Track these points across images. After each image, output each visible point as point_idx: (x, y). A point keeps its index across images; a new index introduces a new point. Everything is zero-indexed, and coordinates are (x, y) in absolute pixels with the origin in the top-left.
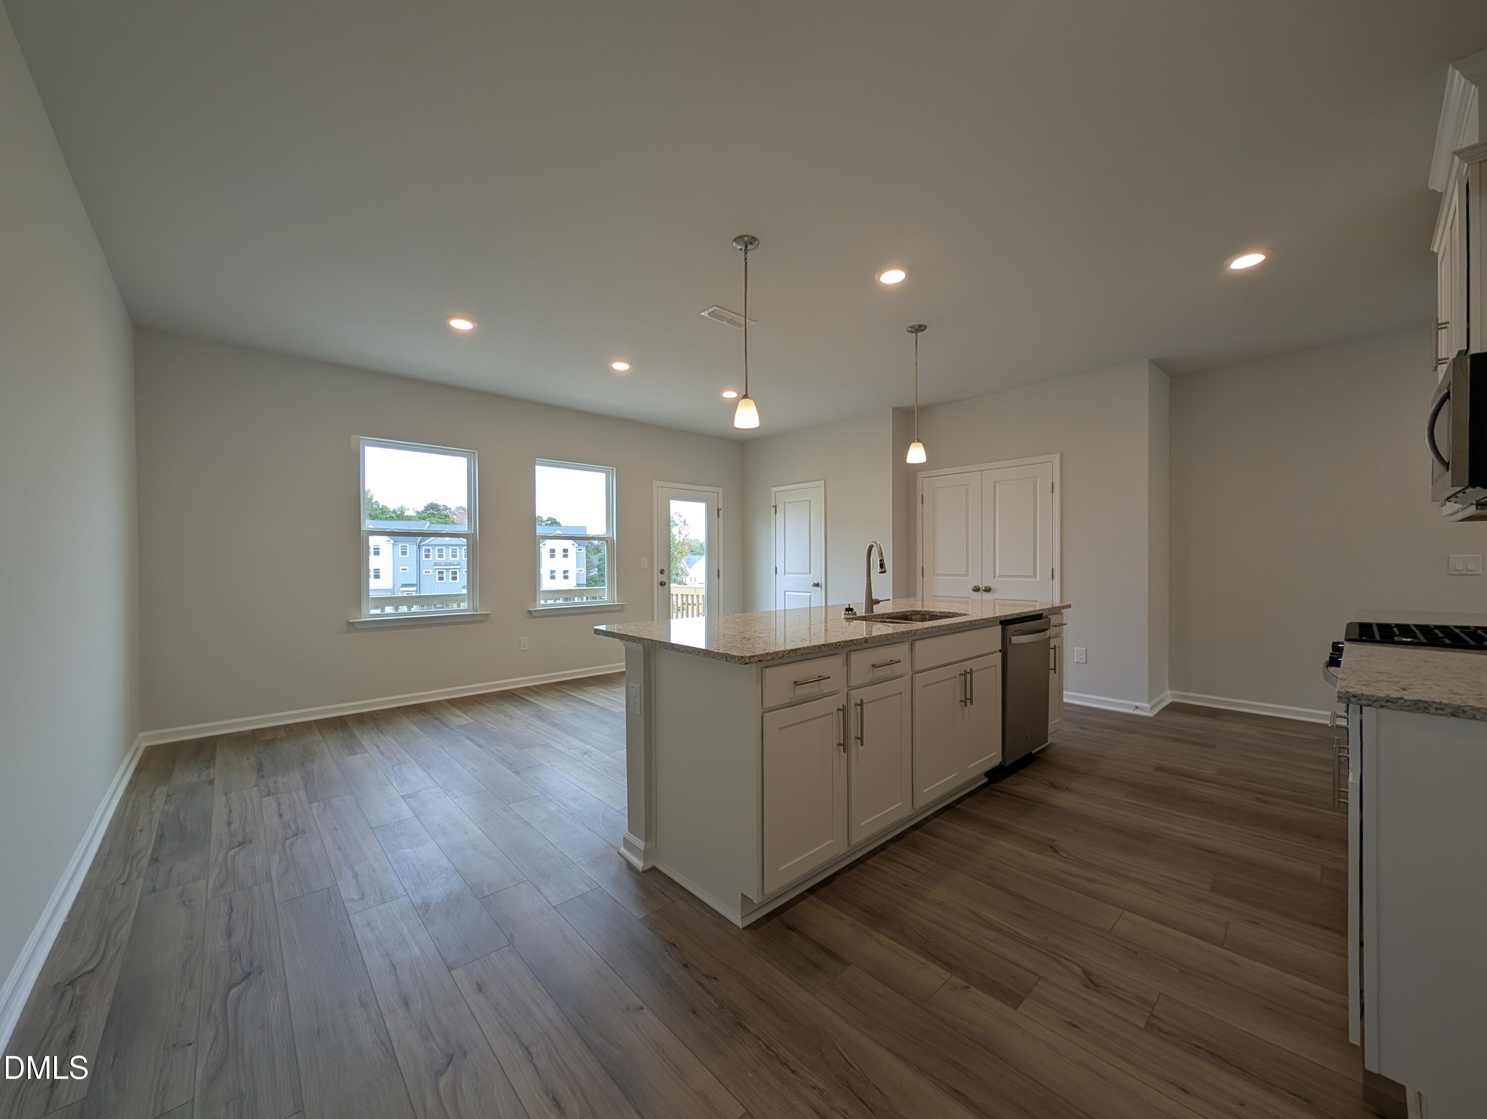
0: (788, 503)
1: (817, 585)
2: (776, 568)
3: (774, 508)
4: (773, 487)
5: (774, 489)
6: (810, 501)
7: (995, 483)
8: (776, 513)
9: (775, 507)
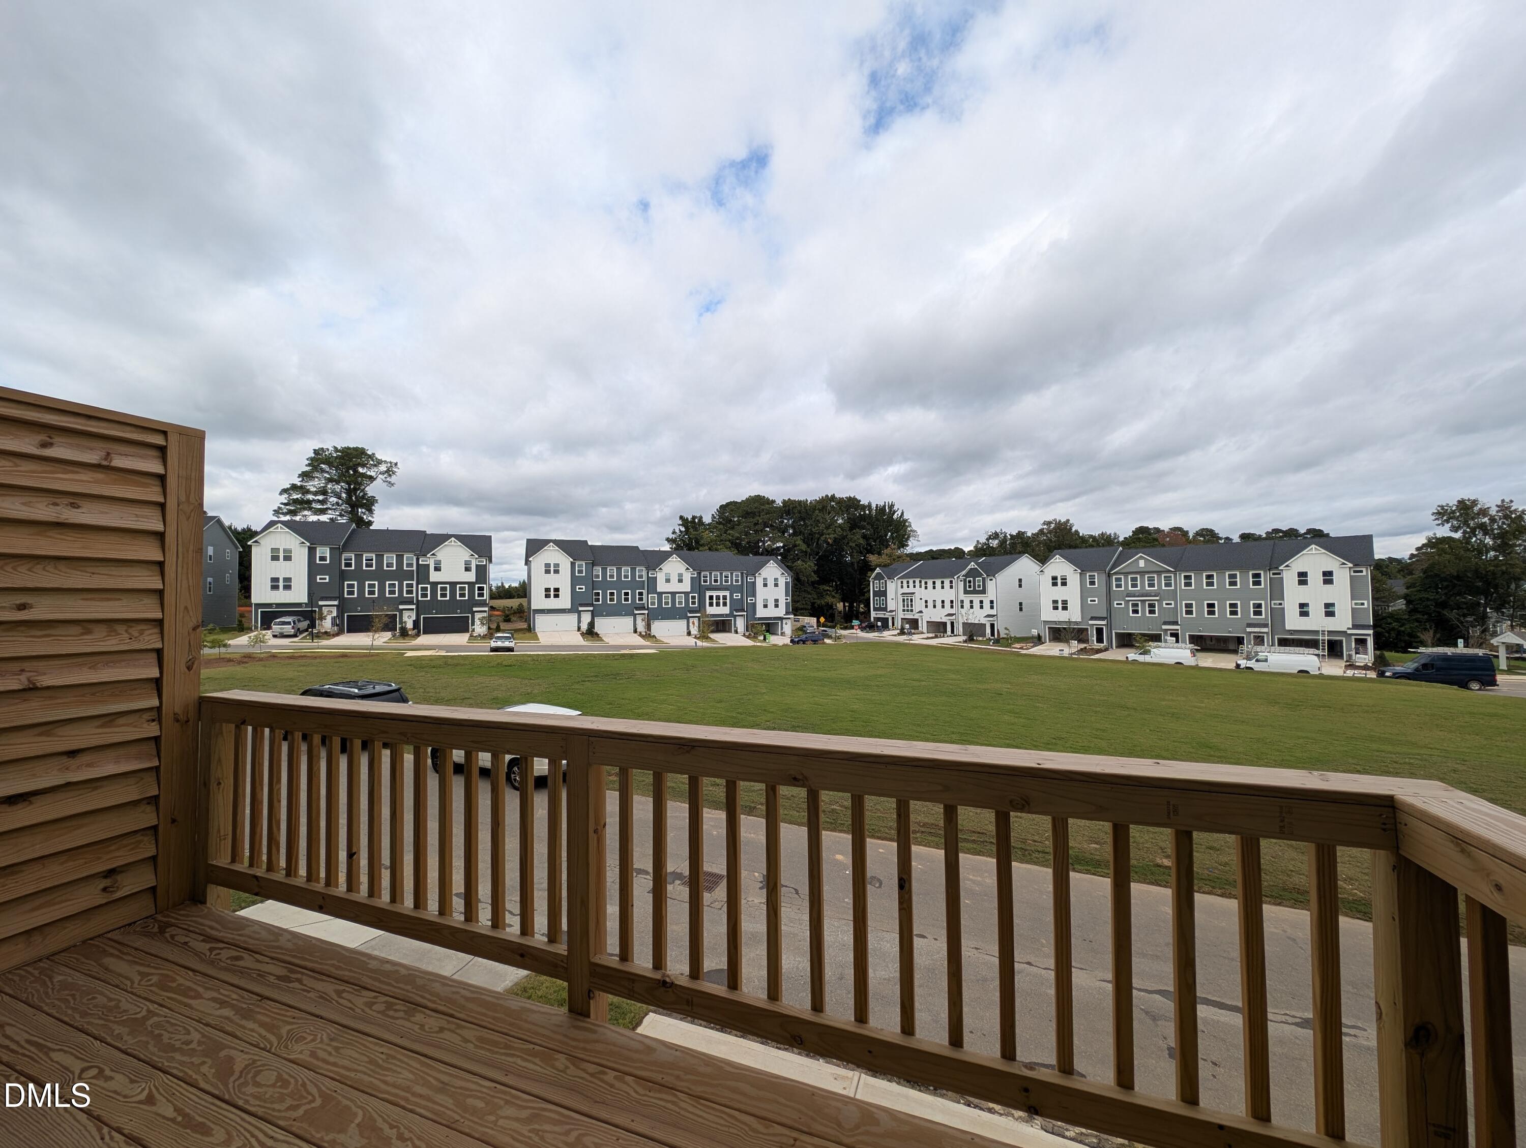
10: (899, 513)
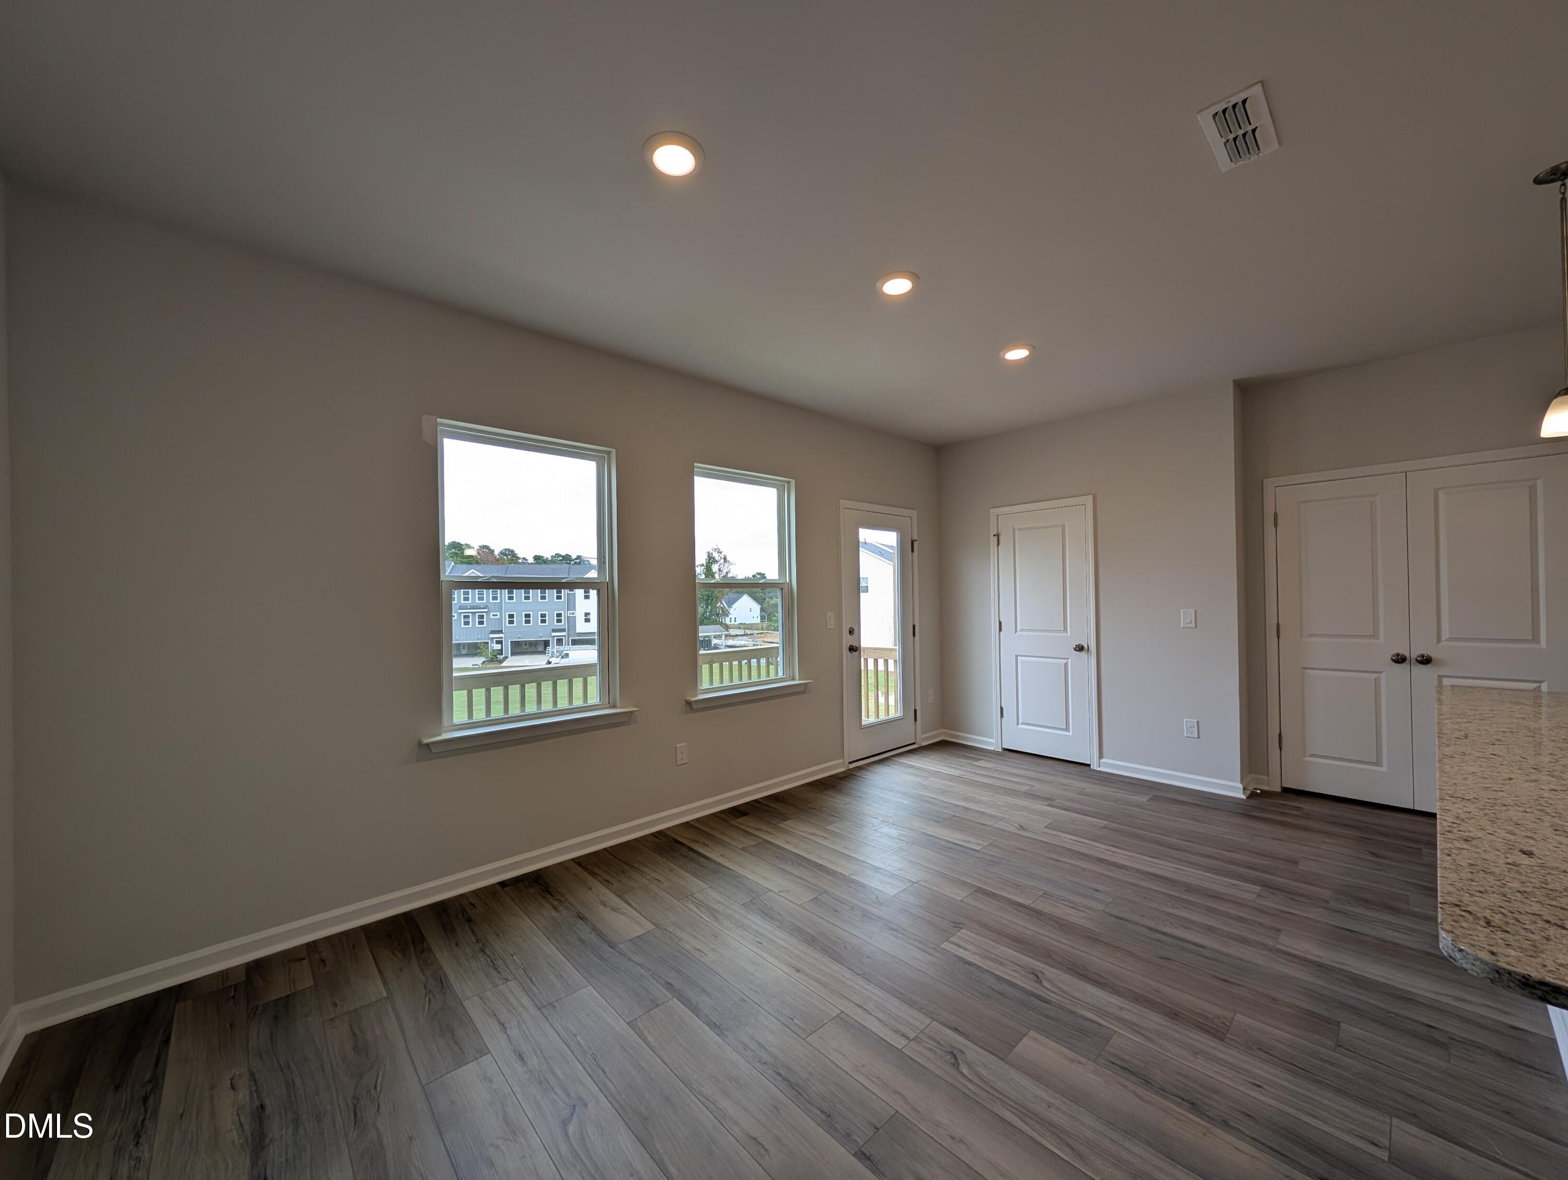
0: (1019, 530)
1: (1080, 648)
2: (1000, 623)
3: (996, 537)
4: (992, 508)
5: (995, 511)
6: (1063, 528)
7: (1436, 491)
8: (998, 545)
9: (998, 535)
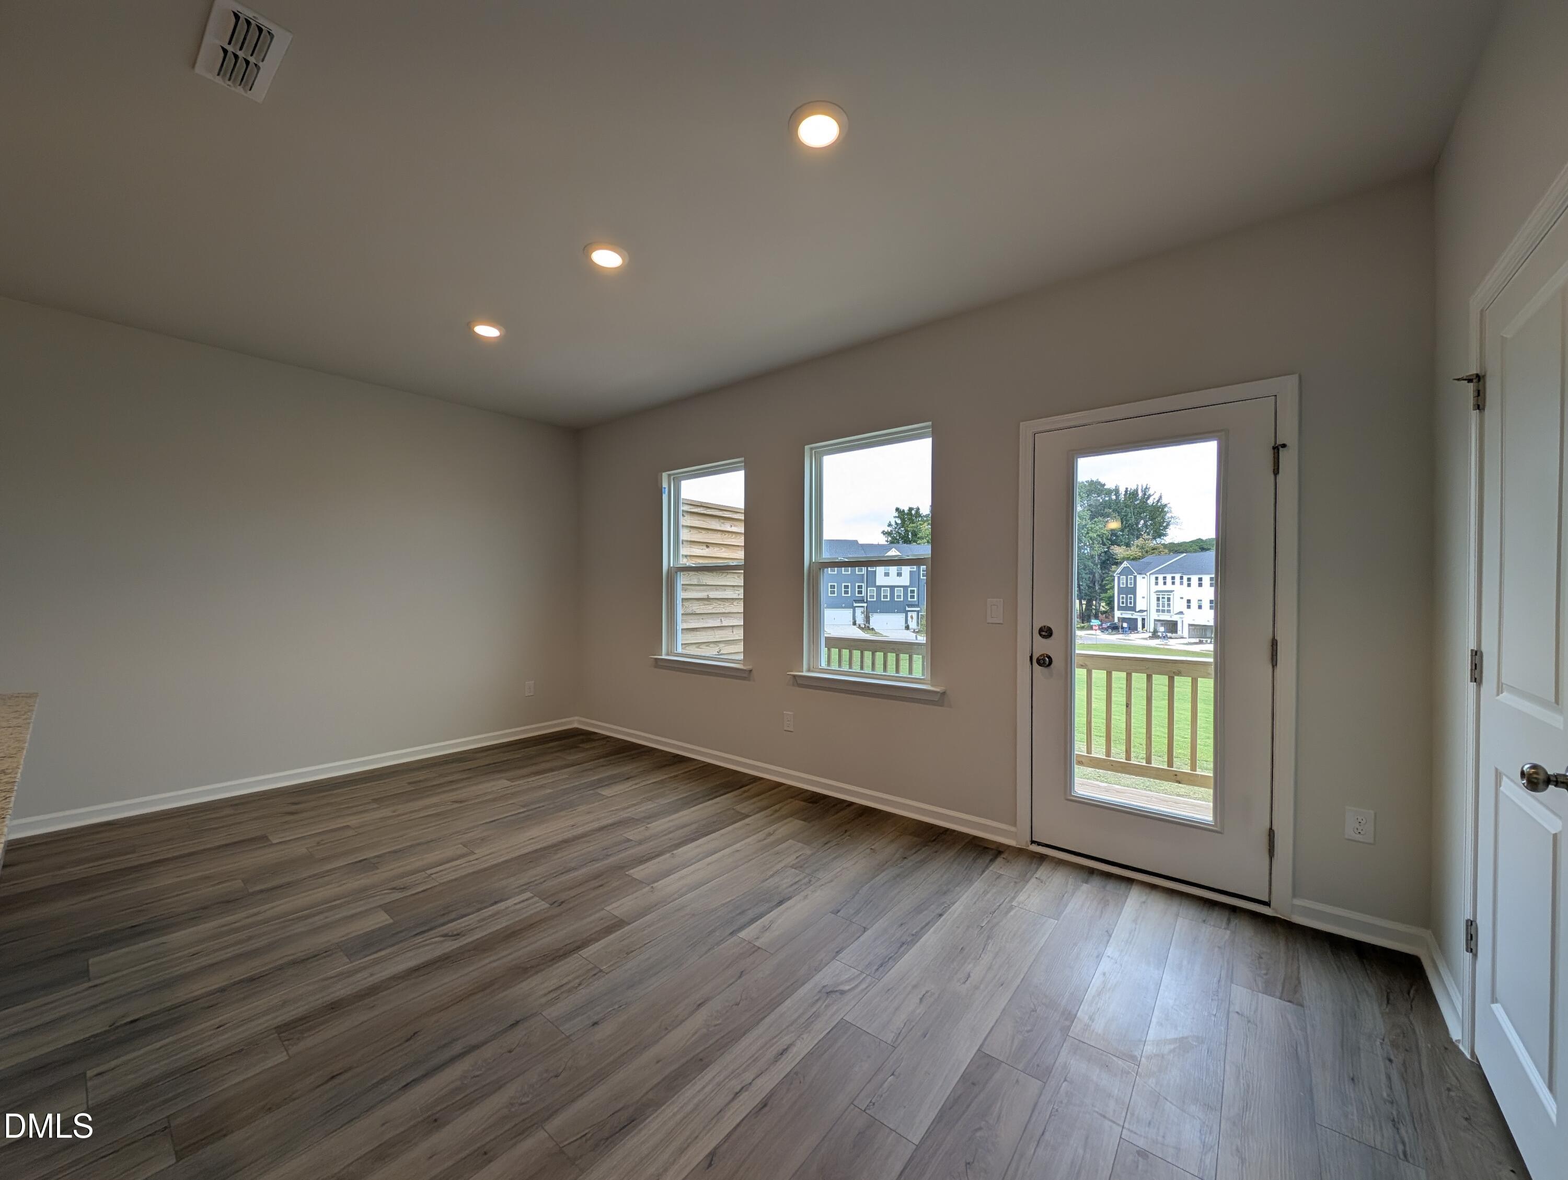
3: (1477, 386)
8: (1482, 407)
9: (1481, 378)
10: (1156, 497)
